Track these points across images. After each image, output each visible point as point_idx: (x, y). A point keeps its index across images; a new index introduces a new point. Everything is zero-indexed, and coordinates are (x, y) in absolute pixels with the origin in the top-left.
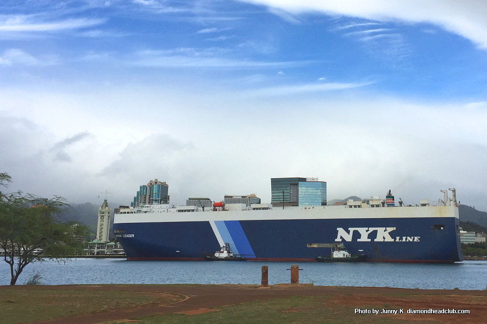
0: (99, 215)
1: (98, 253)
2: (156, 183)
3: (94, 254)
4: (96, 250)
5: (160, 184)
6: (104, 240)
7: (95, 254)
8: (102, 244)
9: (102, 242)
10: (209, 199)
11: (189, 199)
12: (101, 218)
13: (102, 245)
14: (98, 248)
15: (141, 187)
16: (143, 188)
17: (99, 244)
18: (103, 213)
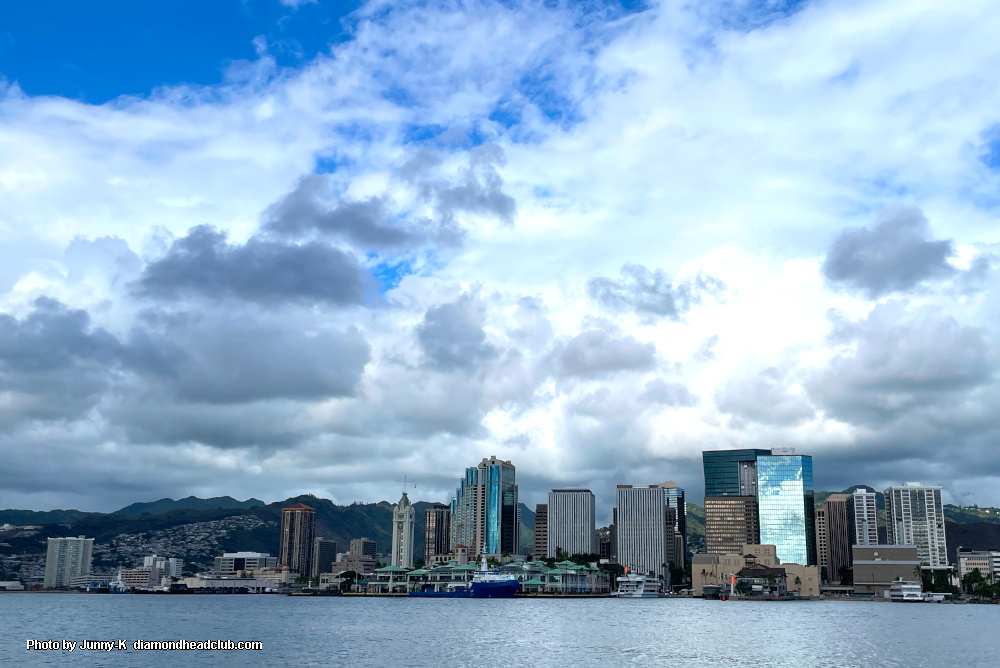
0: (394, 520)
1: (394, 591)
2: (493, 462)
3: (387, 591)
4: (390, 585)
5: (500, 464)
6: (405, 564)
7: (390, 590)
8: (401, 572)
9: (402, 568)
10: (588, 491)
11: (554, 491)
12: (399, 527)
13: (399, 575)
14: (395, 580)
15: (467, 471)
16: (470, 472)
17: (396, 573)
18: (401, 516)
